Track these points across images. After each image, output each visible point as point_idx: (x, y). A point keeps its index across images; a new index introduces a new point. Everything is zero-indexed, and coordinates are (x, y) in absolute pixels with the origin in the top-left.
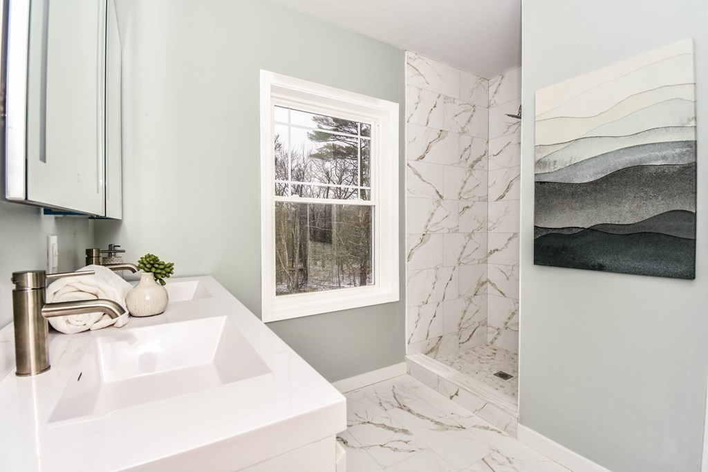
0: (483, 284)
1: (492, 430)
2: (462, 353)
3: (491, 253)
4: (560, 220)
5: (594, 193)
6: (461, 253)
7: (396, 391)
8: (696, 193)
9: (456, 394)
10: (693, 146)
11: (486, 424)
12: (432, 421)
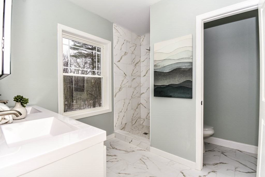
0: (139, 104)
1: (143, 150)
2: (133, 128)
3: (142, 94)
4: (160, 83)
5: (169, 75)
6: (132, 94)
7: (111, 143)
8: (192, 76)
9: (131, 141)
10: (191, 63)
11: (141, 149)
12: (124, 151)
